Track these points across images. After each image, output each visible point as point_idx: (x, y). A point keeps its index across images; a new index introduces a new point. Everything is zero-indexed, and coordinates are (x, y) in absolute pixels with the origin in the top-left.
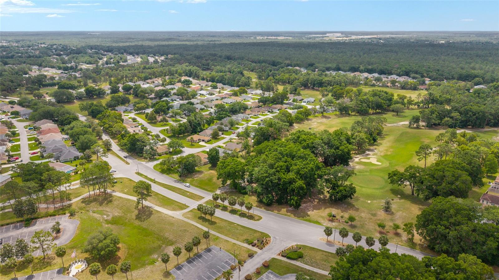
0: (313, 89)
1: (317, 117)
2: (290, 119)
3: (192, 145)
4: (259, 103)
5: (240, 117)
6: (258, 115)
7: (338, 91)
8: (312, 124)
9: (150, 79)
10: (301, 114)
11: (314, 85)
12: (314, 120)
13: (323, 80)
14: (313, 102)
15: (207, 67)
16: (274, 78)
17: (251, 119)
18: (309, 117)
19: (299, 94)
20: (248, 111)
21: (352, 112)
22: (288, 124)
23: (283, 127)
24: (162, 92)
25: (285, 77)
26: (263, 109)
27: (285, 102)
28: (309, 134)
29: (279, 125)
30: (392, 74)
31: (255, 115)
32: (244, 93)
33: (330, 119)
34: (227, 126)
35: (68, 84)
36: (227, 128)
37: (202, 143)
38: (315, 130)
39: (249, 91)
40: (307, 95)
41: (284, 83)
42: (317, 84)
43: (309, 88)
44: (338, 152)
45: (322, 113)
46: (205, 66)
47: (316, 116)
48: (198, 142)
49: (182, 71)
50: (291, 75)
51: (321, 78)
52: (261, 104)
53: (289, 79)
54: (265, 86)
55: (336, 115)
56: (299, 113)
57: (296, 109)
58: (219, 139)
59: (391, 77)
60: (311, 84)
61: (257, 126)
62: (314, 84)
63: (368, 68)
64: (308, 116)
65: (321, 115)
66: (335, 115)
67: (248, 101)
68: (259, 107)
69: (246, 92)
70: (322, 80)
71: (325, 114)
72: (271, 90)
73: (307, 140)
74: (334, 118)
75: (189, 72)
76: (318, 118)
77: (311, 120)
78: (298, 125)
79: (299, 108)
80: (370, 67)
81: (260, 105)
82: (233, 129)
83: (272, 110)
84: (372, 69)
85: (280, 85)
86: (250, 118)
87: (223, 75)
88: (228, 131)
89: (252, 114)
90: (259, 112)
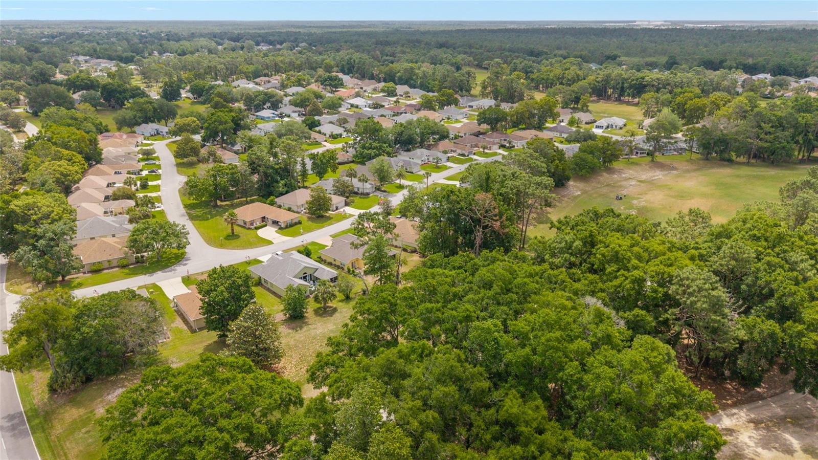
0: (619, 100)
1: (637, 164)
2: (557, 166)
3: (232, 236)
4: (479, 125)
5: (418, 158)
6: (470, 153)
7: (689, 102)
8: (624, 183)
9: (266, 75)
10: (592, 153)
11: (622, 91)
12: (629, 173)
13: (647, 78)
14: (621, 128)
15: (391, 58)
16: (529, 77)
17: (449, 164)
18: (615, 165)
19: (585, 109)
20: (445, 144)
21: (738, 156)
22: (550, 181)
23: (530, 191)
24: (261, 97)
25: (552, 75)
26: (487, 139)
27: (547, 125)
28: (641, 229)
29: (518, 183)
30: (807, 76)
31: (463, 155)
32: (449, 104)
33: (675, 172)
34: (365, 180)
35: (82, 80)
36: (367, 187)
37: (268, 233)
38: (635, 202)
39: (462, 101)
40: (604, 113)
41: (548, 84)
42: (631, 87)
43: (608, 98)
44: (800, 334)
45: (650, 154)
46: (388, 58)
47: (632, 163)
48: (257, 228)
49: (333, 63)
50: (566, 69)
51: (640, 75)
52: (485, 127)
53: (563, 78)
54: (503, 90)
55: (690, 161)
56: (584, 151)
57: (578, 142)
58: (329, 218)
59: (806, 82)
60: (614, 88)
61: (457, 183)
62: (622, 88)
63: (746, 62)
64: (610, 161)
65: (649, 159)
66: (687, 161)
67: (457, 121)
68: (478, 134)
69: (456, 103)
70: (643, 78)
71: (659, 157)
72: (516, 99)
73: (634, 262)
74: (688, 171)
75: (348, 64)
76: (638, 168)
77: (620, 172)
78: (581, 185)
79: (585, 140)
80: (750, 61)
81: (482, 131)
82: (385, 191)
83: (510, 143)
84: (755, 64)
85: (540, 91)
86: (448, 159)
87: (412, 68)
88: (368, 194)
89: (454, 151)
90: (476, 146)
